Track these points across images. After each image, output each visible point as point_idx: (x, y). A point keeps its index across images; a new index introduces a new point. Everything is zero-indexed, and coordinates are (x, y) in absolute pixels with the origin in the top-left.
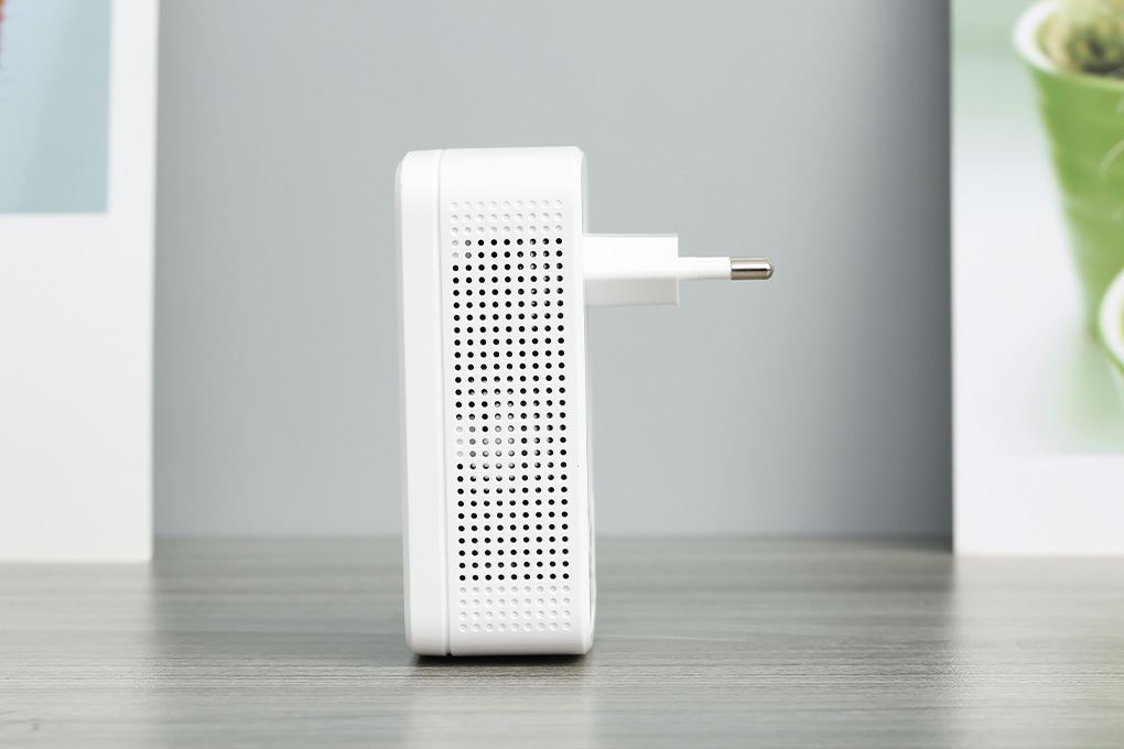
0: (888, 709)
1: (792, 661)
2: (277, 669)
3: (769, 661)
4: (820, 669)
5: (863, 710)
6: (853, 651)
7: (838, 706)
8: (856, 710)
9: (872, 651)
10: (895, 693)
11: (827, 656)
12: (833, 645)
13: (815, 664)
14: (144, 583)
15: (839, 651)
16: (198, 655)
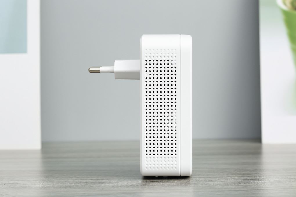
0: (250, 190)
1: (222, 176)
2: (80, 181)
3: (215, 176)
4: (230, 178)
5: (243, 190)
6: (238, 173)
7: (236, 189)
8: (242, 190)
9: (244, 173)
10: (251, 185)
11: (232, 174)
12: (232, 171)
13: (228, 177)
14: (39, 155)
15: (234, 173)
16: (57, 177)
